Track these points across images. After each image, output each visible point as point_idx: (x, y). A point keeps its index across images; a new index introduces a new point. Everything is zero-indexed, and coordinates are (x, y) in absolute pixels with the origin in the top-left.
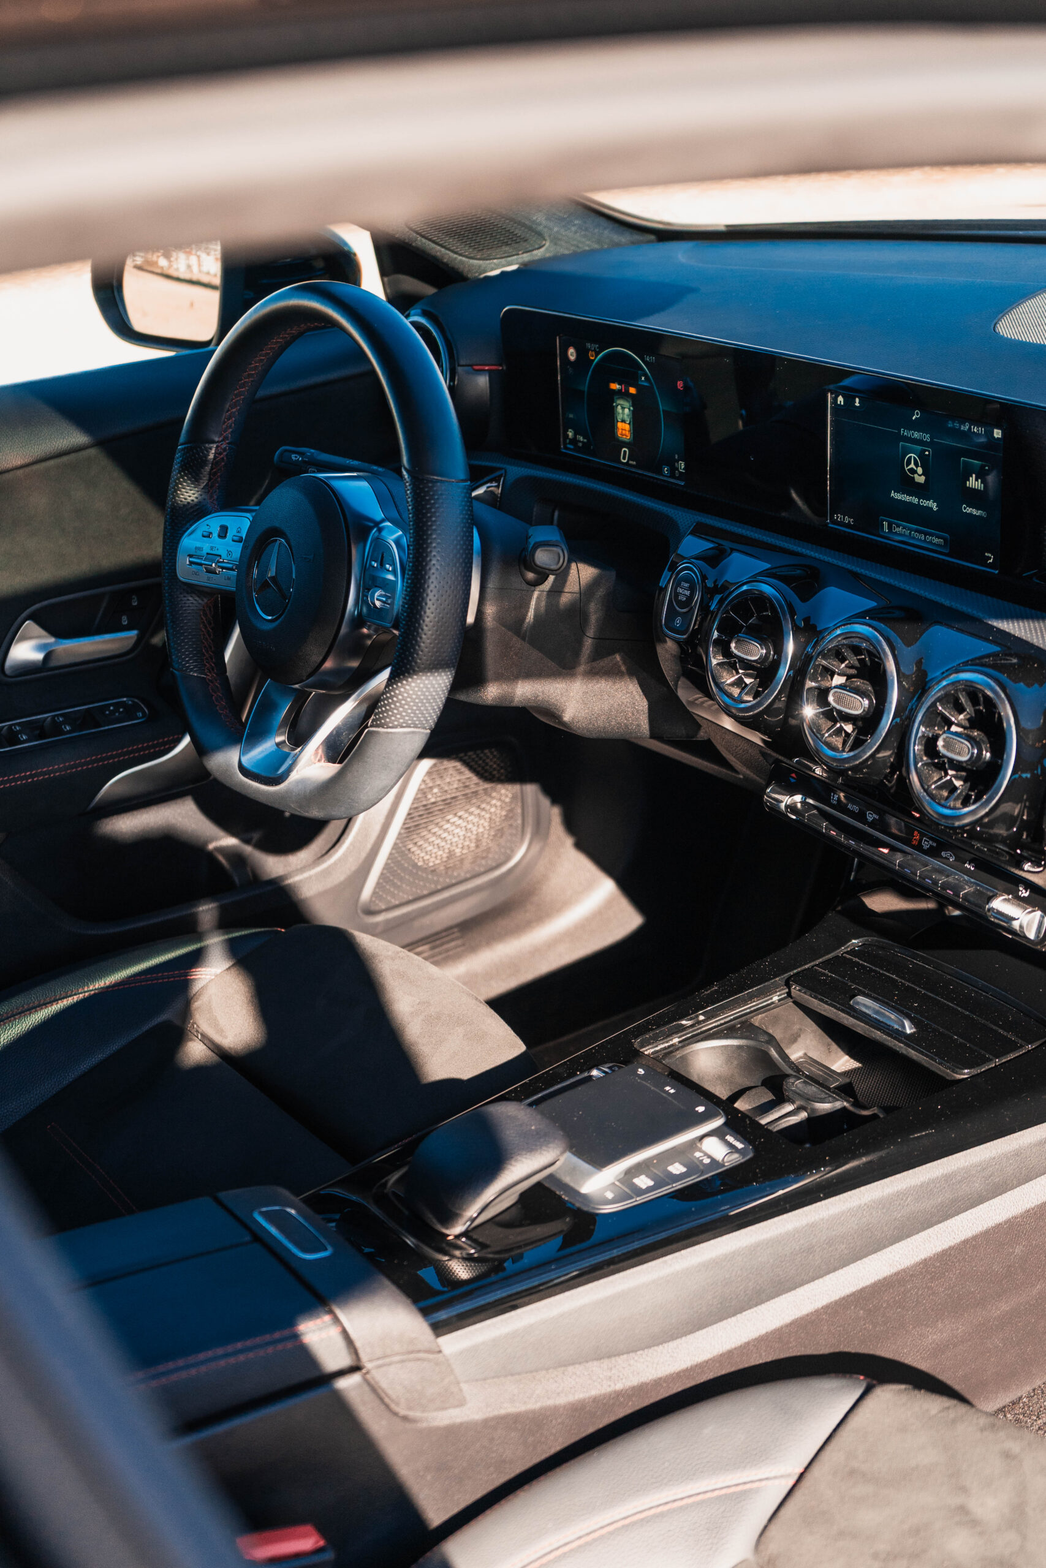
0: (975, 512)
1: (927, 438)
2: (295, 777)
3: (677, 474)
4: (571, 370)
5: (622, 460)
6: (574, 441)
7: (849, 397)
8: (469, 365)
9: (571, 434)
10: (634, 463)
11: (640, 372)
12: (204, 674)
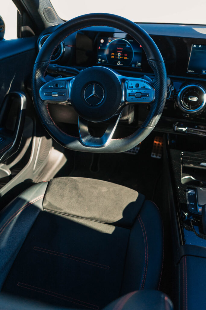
2: (109, 144)
3: (137, 66)
4: (101, 45)
5: (118, 64)
6: (101, 61)
7: (197, 45)
8: (67, 45)
9: (100, 60)
10: (122, 65)
11: (127, 44)
12: (53, 123)
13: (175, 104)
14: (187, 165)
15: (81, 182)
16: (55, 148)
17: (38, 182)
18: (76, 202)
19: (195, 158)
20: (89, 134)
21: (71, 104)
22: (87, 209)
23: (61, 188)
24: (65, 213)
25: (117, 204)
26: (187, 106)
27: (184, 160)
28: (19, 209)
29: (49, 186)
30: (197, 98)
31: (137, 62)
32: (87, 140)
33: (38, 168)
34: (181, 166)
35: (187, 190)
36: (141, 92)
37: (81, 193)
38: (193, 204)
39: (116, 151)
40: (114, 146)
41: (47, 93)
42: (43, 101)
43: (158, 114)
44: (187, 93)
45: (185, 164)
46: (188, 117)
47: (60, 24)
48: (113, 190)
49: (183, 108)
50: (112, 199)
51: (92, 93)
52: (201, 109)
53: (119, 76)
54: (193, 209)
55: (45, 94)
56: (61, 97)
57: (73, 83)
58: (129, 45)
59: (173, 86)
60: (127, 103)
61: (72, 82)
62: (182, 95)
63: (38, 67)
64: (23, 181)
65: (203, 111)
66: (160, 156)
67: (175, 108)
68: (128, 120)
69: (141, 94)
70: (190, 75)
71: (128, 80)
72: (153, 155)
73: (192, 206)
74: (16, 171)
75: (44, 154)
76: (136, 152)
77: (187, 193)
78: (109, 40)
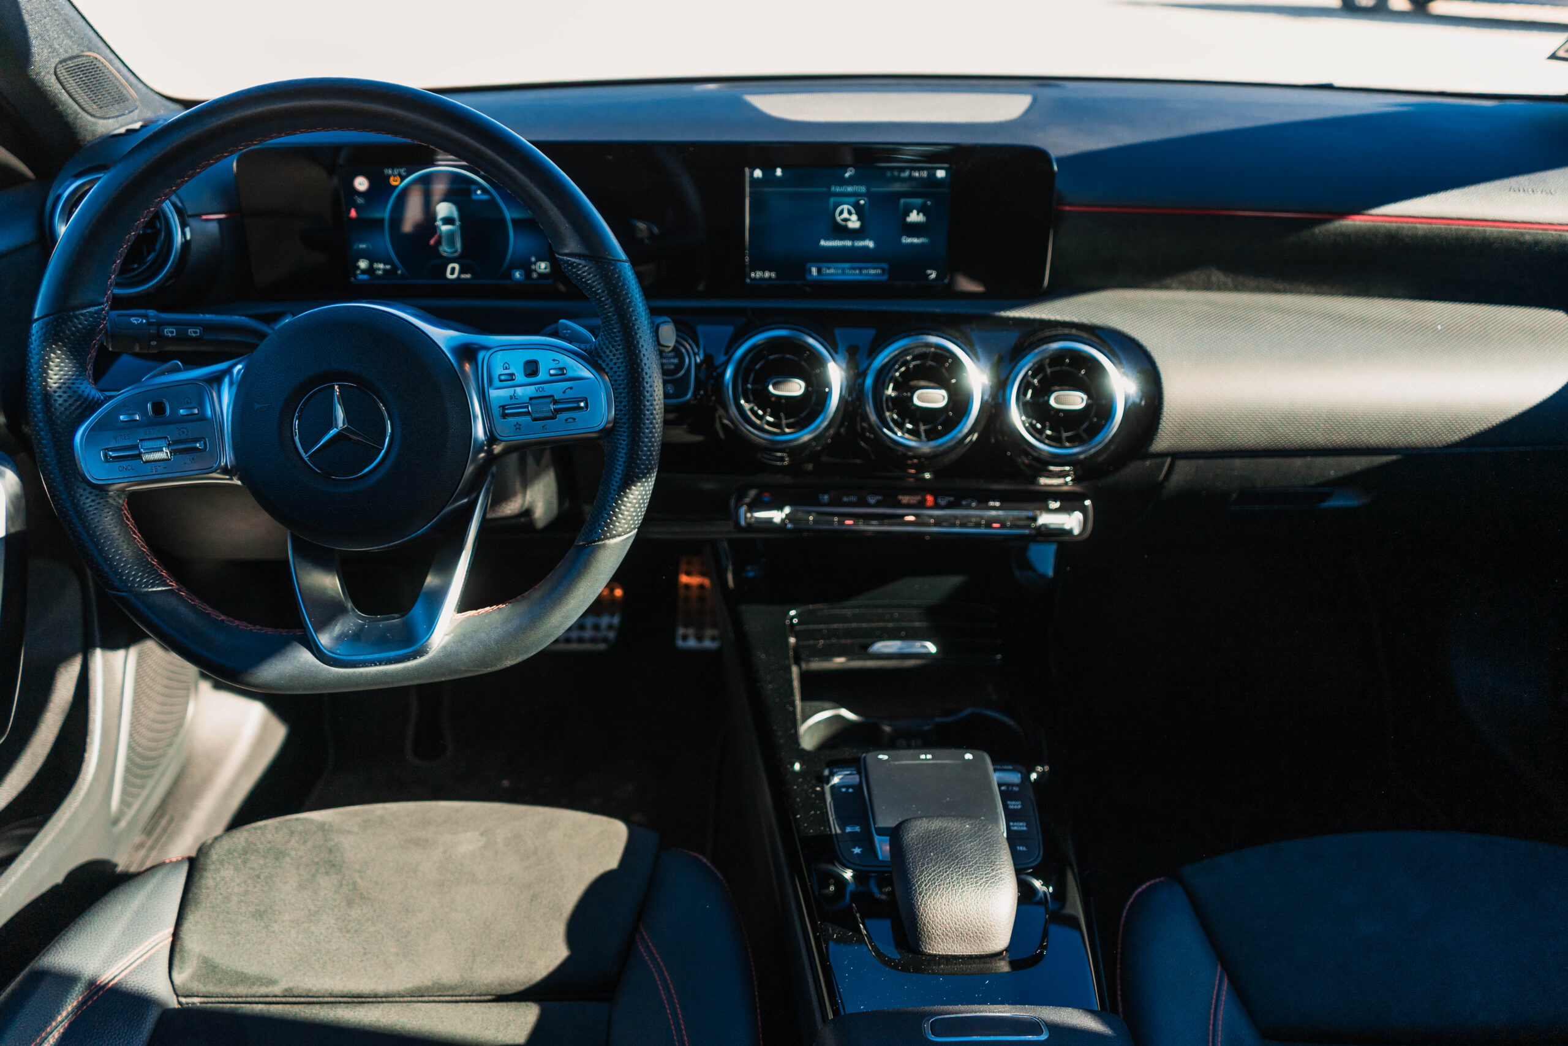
0: (915, 240)
1: (862, 189)
2: (447, 638)
3: (535, 275)
4: (360, 201)
5: (449, 276)
6: (370, 271)
7: (768, 169)
8: (198, 215)
9: (363, 264)
10: (468, 276)
11: (473, 187)
12: (167, 585)
13: (720, 418)
14: (816, 665)
15: (356, 829)
16: (218, 686)
17: (148, 864)
18: (340, 929)
19: (846, 625)
20: (350, 605)
21: (239, 483)
22: (393, 950)
23: (258, 877)
24: (292, 997)
25: (535, 897)
26: (771, 419)
27: (801, 643)
28: (43, 1029)
29: (196, 879)
30: (803, 384)
31: (533, 259)
32: (340, 638)
33: (135, 796)
34: (795, 670)
35: (826, 772)
36: (553, 396)
37: (359, 880)
38: (857, 829)
39: (483, 663)
40: (469, 644)
41: (114, 450)
42: (101, 490)
43: (639, 479)
44: (758, 367)
45: (808, 661)
46: (786, 463)
47: (153, 122)
48: (509, 835)
49: (756, 432)
50: (511, 879)
51: (330, 423)
52: (826, 423)
53: (443, 336)
54: (857, 850)
55: (106, 455)
56: (186, 457)
57: (234, 388)
58: (484, 190)
59: (698, 346)
60: (497, 449)
61: (231, 384)
62: (740, 381)
63: (54, 336)
64: (59, 879)
65: (837, 433)
66: (713, 639)
67: (722, 435)
68: (527, 513)
69: (555, 402)
70: (761, 290)
71: (487, 348)
72: (685, 638)
73: (855, 839)
74: (19, 832)
75: (157, 726)
76: (605, 640)
77: (827, 788)
78: (392, 179)
